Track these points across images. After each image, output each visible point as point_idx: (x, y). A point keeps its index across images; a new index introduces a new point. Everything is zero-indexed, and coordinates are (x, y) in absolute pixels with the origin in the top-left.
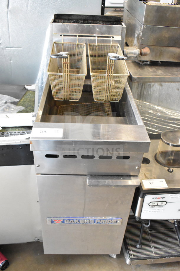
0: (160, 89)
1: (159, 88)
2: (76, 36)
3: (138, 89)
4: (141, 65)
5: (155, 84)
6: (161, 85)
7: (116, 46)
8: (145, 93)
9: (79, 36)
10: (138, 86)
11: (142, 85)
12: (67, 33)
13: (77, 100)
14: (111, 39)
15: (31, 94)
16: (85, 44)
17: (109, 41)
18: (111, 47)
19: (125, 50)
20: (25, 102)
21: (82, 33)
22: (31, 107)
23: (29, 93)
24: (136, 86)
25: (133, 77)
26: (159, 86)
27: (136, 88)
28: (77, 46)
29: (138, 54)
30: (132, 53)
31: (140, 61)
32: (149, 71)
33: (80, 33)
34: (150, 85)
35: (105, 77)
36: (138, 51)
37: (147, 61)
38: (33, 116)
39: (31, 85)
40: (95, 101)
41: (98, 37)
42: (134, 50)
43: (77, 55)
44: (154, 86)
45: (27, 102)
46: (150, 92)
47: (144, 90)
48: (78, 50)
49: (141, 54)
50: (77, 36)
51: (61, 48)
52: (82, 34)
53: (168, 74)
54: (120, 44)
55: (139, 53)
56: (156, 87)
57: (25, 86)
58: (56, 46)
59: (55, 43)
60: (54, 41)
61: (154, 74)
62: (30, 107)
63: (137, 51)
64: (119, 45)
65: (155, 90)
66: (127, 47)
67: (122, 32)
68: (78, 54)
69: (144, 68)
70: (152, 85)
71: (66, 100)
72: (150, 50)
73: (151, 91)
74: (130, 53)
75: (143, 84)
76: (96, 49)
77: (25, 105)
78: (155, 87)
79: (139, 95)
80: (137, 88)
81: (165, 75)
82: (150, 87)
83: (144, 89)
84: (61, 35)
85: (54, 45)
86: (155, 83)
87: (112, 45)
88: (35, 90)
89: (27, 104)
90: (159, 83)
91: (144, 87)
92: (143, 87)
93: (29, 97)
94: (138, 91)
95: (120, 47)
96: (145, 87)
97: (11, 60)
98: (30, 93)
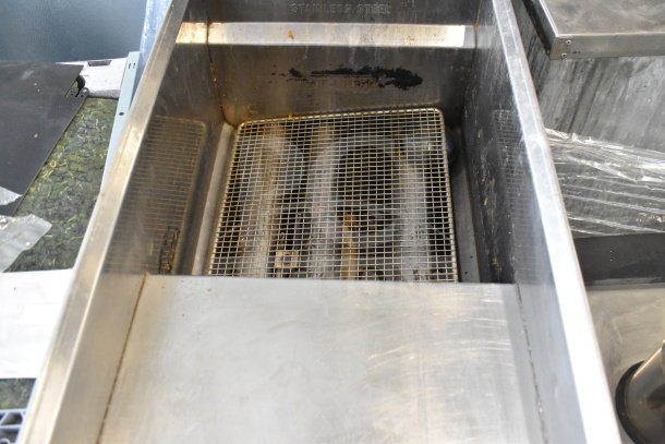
3: (571, 81)
5: (650, 62)
8: (601, 96)
10: (574, 72)
11: (594, 67)
15: (97, 121)
20: (63, 177)
23: (91, 117)
24: (563, 74)
25: (557, 35)
27: (565, 78)
34: (629, 66)
44: (647, 70)
45: (71, 181)
47: (598, 85)
56: (655, 72)
57: (81, 68)
65: (649, 84)
70: (636, 67)
73: (626, 87)
75: (600, 65)
78: (651, 71)
79: (573, 104)
80: (569, 78)
82: (628, 75)
83: (599, 82)
86: (653, 58)
89: (70, 193)
91: (602, 75)
92: (598, 73)
93: (85, 142)
94: (571, 89)
96: (606, 76)
98: (96, 115)
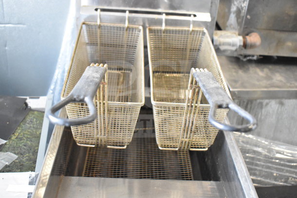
0: (280, 110)
1: (278, 110)
2: (124, 11)
4: (242, 61)
5: (270, 102)
6: (282, 104)
7: (200, 32)
9: (131, 12)
11: (247, 104)
12: (108, 6)
13: (123, 146)
14: (192, 18)
15: (35, 120)
16: (141, 28)
17: (187, 23)
18: (191, 34)
19: (215, 38)
20: (21, 139)
21: (136, 5)
22: (31, 154)
23: (32, 118)
25: (231, 89)
26: (278, 105)
28: (127, 30)
29: (240, 46)
30: (229, 44)
31: (241, 55)
32: (258, 75)
33: (132, 7)
34: (261, 104)
35: (182, 108)
36: (240, 40)
37: (253, 56)
38: (31, 183)
39: (38, 98)
40: (160, 148)
41: (167, 14)
42: (232, 39)
43: (125, 46)
44: (268, 105)
45: (25, 141)
46: (261, 115)
48: (128, 37)
49: (245, 46)
50: (127, 12)
51: (96, 33)
52: (136, 7)
53: (293, 82)
54: (207, 29)
55: (242, 44)
57: (26, 99)
58: (87, 28)
59: (84, 23)
60: (82, 21)
61: (269, 82)
62: (29, 153)
63: (238, 40)
64: (206, 31)
65: (271, 112)
66: (219, 32)
67: (211, 6)
68: (128, 45)
69: (248, 69)
70: (264, 104)
71: (101, 145)
72: (261, 37)
73: (262, 113)
74: (224, 44)
75: (249, 103)
76: (163, 37)
77: (19, 147)
78: (271, 106)
81: (289, 85)
82: (262, 108)
84: (96, 10)
85: (82, 27)
86: (271, 100)
87: (193, 31)
88: (44, 109)
89: (25, 146)
90: (278, 100)
91: (251, 107)
93: (30, 127)
95: (207, 35)
97: (5, 46)
98: (34, 117)
